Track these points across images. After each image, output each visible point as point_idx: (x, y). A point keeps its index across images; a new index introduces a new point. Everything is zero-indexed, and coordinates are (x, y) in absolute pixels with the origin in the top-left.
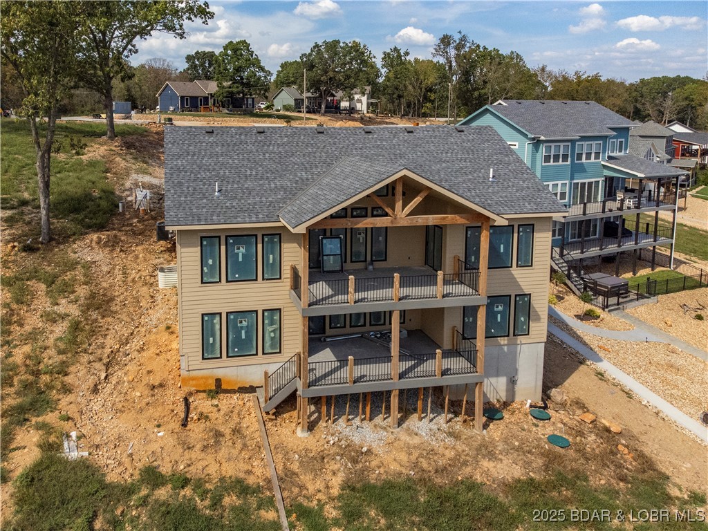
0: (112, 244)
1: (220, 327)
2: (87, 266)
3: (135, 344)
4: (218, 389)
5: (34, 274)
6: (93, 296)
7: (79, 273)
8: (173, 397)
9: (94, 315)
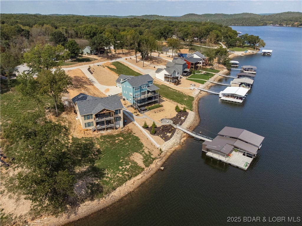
0: (67, 114)
1: (87, 124)
2: (66, 117)
3: (76, 127)
4: (87, 130)
5: (59, 120)
6: (69, 122)
7: (65, 119)
8: (83, 131)
9: (70, 124)
